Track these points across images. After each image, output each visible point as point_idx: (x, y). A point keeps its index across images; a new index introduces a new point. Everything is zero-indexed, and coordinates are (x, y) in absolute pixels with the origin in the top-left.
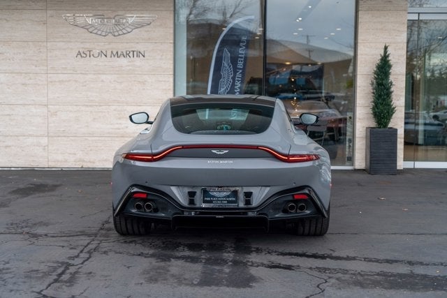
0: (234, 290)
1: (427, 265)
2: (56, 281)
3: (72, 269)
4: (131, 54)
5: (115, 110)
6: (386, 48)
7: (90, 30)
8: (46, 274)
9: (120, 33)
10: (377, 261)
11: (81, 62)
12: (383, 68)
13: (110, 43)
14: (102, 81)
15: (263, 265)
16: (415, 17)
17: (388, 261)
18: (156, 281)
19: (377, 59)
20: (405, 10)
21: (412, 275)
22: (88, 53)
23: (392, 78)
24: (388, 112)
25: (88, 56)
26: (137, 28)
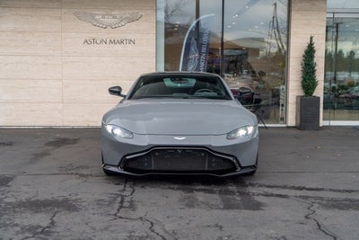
2: (121, 207)
3: (127, 199)
4: (125, 42)
6: (311, 38)
7: (94, 24)
8: (111, 203)
9: (117, 26)
12: (310, 52)
13: (108, 34)
19: (305, 46)
23: (315, 60)
24: (313, 85)
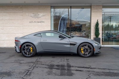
0: (69, 76)
1: (113, 70)
2: (26, 75)
3: (30, 72)
4: (41, 22)
6: (98, 20)
7: (32, 17)
8: (24, 73)
9: (39, 17)
10: (101, 69)
11: (30, 24)
14: (35, 28)
15: (74, 70)
16: (104, 13)
17: (103, 69)
18: (50, 74)
19: (96, 23)
21: (110, 73)
23: (99, 27)
24: (98, 34)
25: (32, 22)
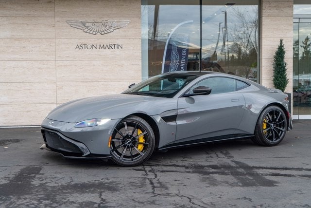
4: (113, 47)
5: (103, 85)
6: (281, 41)
7: (85, 31)
9: (106, 32)
13: (98, 39)
14: (94, 65)
19: (276, 48)
20: (292, 16)
22: (83, 46)
23: (285, 60)
24: (284, 83)
25: (84, 48)
26: (117, 29)
